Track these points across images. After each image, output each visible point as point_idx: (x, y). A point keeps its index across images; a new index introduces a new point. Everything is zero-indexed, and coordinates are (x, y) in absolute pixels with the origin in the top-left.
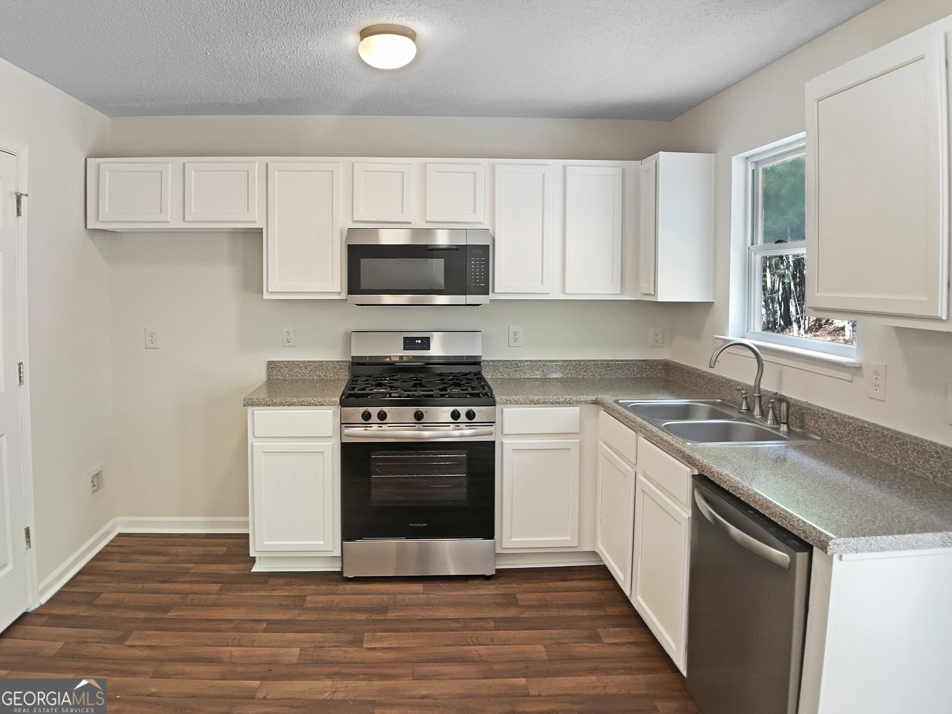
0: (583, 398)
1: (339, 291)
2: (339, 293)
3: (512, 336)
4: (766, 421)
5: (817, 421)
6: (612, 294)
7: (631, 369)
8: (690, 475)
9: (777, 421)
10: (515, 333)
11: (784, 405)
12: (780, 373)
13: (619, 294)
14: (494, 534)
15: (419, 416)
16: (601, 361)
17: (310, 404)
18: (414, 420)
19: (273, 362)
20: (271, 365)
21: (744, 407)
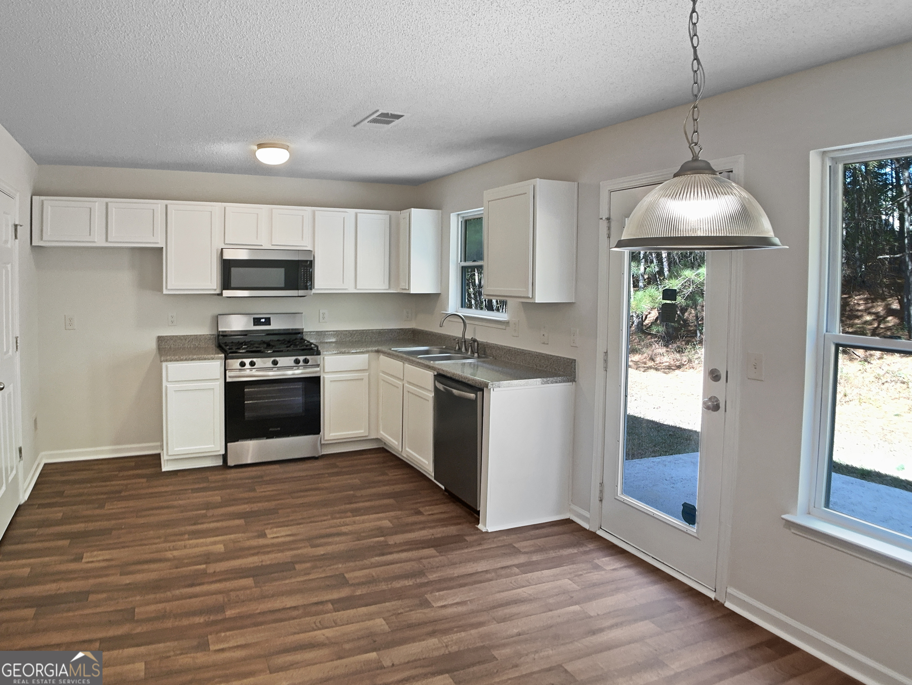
0: (370, 349)
1: (215, 288)
2: (215, 290)
3: (321, 315)
4: (468, 352)
5: (491, 350)
6: (384, 289)
7: (393, 334)
8: (433, 375)
9: (473, 352)
10: (324, 314)
11: (476, 344)
12: (475, 328)
13: (387, 289)
14: (320, 431)
15: (275, 363)
16: (375, 330)
17: (205, 359)
18: (272, 366)
19: (162, 337)
20: (160, 339)
21: (457, 348)
